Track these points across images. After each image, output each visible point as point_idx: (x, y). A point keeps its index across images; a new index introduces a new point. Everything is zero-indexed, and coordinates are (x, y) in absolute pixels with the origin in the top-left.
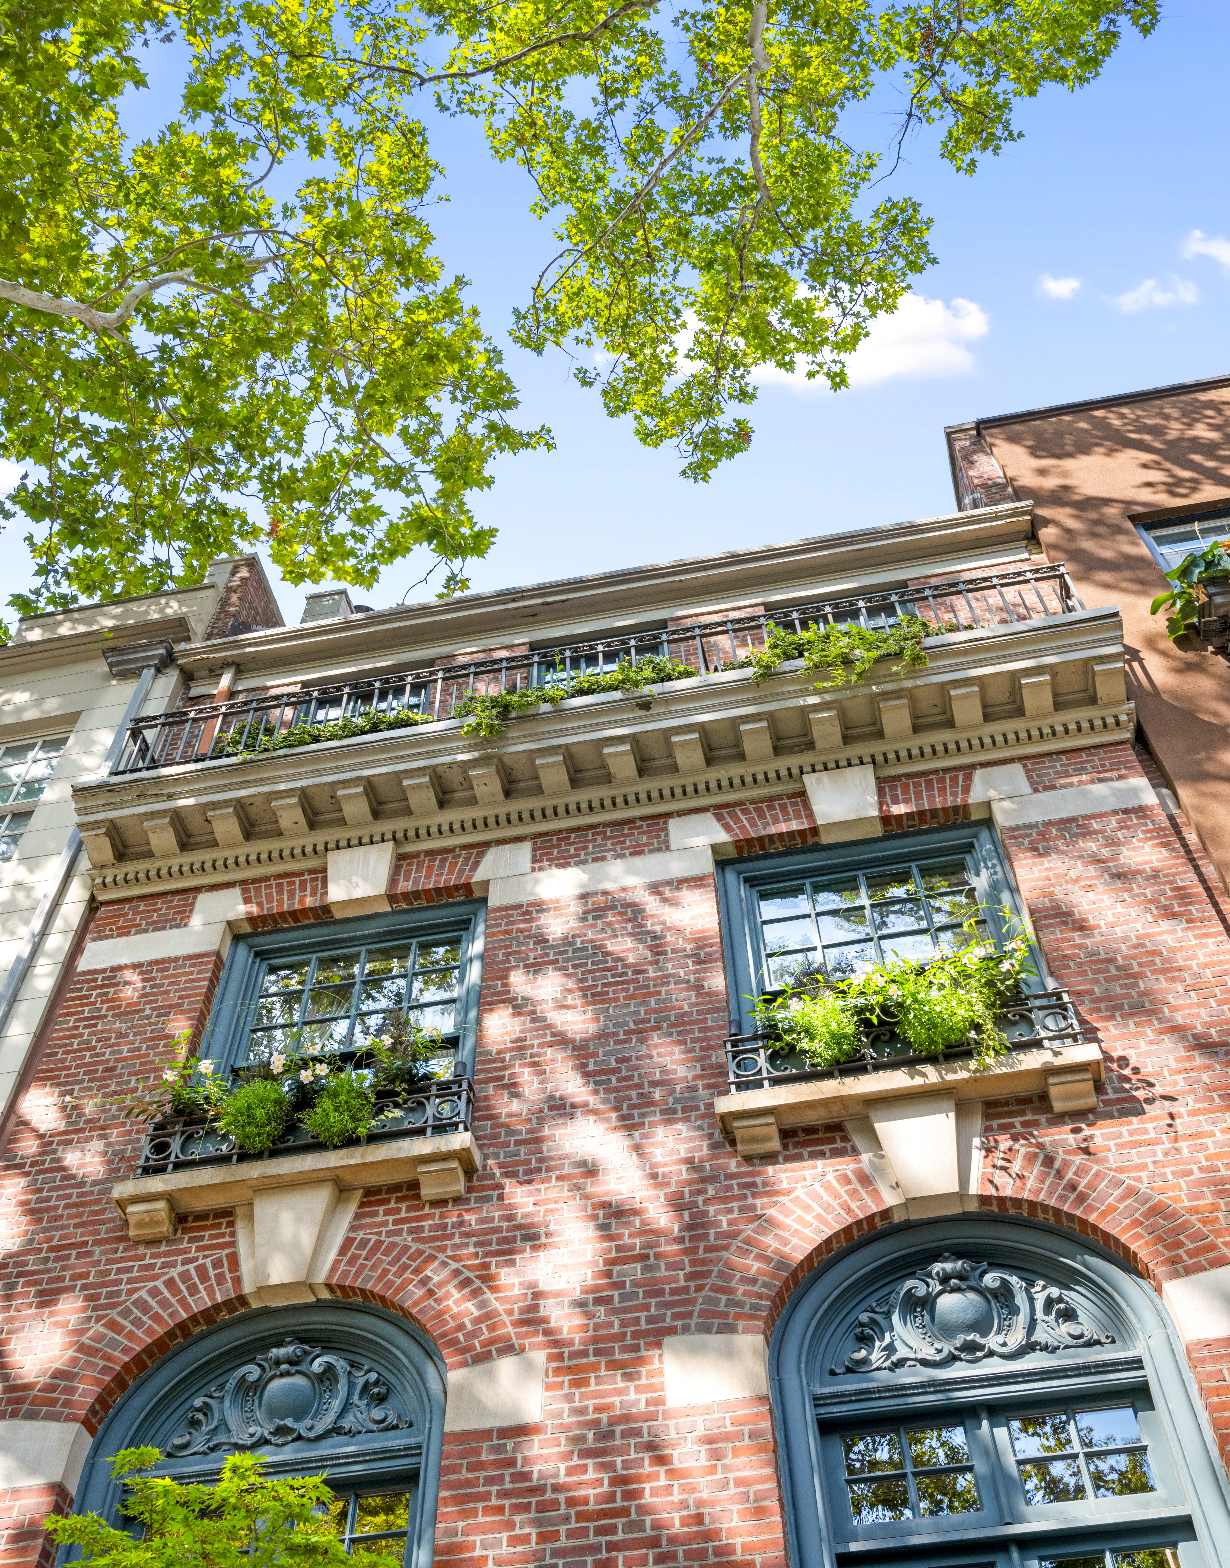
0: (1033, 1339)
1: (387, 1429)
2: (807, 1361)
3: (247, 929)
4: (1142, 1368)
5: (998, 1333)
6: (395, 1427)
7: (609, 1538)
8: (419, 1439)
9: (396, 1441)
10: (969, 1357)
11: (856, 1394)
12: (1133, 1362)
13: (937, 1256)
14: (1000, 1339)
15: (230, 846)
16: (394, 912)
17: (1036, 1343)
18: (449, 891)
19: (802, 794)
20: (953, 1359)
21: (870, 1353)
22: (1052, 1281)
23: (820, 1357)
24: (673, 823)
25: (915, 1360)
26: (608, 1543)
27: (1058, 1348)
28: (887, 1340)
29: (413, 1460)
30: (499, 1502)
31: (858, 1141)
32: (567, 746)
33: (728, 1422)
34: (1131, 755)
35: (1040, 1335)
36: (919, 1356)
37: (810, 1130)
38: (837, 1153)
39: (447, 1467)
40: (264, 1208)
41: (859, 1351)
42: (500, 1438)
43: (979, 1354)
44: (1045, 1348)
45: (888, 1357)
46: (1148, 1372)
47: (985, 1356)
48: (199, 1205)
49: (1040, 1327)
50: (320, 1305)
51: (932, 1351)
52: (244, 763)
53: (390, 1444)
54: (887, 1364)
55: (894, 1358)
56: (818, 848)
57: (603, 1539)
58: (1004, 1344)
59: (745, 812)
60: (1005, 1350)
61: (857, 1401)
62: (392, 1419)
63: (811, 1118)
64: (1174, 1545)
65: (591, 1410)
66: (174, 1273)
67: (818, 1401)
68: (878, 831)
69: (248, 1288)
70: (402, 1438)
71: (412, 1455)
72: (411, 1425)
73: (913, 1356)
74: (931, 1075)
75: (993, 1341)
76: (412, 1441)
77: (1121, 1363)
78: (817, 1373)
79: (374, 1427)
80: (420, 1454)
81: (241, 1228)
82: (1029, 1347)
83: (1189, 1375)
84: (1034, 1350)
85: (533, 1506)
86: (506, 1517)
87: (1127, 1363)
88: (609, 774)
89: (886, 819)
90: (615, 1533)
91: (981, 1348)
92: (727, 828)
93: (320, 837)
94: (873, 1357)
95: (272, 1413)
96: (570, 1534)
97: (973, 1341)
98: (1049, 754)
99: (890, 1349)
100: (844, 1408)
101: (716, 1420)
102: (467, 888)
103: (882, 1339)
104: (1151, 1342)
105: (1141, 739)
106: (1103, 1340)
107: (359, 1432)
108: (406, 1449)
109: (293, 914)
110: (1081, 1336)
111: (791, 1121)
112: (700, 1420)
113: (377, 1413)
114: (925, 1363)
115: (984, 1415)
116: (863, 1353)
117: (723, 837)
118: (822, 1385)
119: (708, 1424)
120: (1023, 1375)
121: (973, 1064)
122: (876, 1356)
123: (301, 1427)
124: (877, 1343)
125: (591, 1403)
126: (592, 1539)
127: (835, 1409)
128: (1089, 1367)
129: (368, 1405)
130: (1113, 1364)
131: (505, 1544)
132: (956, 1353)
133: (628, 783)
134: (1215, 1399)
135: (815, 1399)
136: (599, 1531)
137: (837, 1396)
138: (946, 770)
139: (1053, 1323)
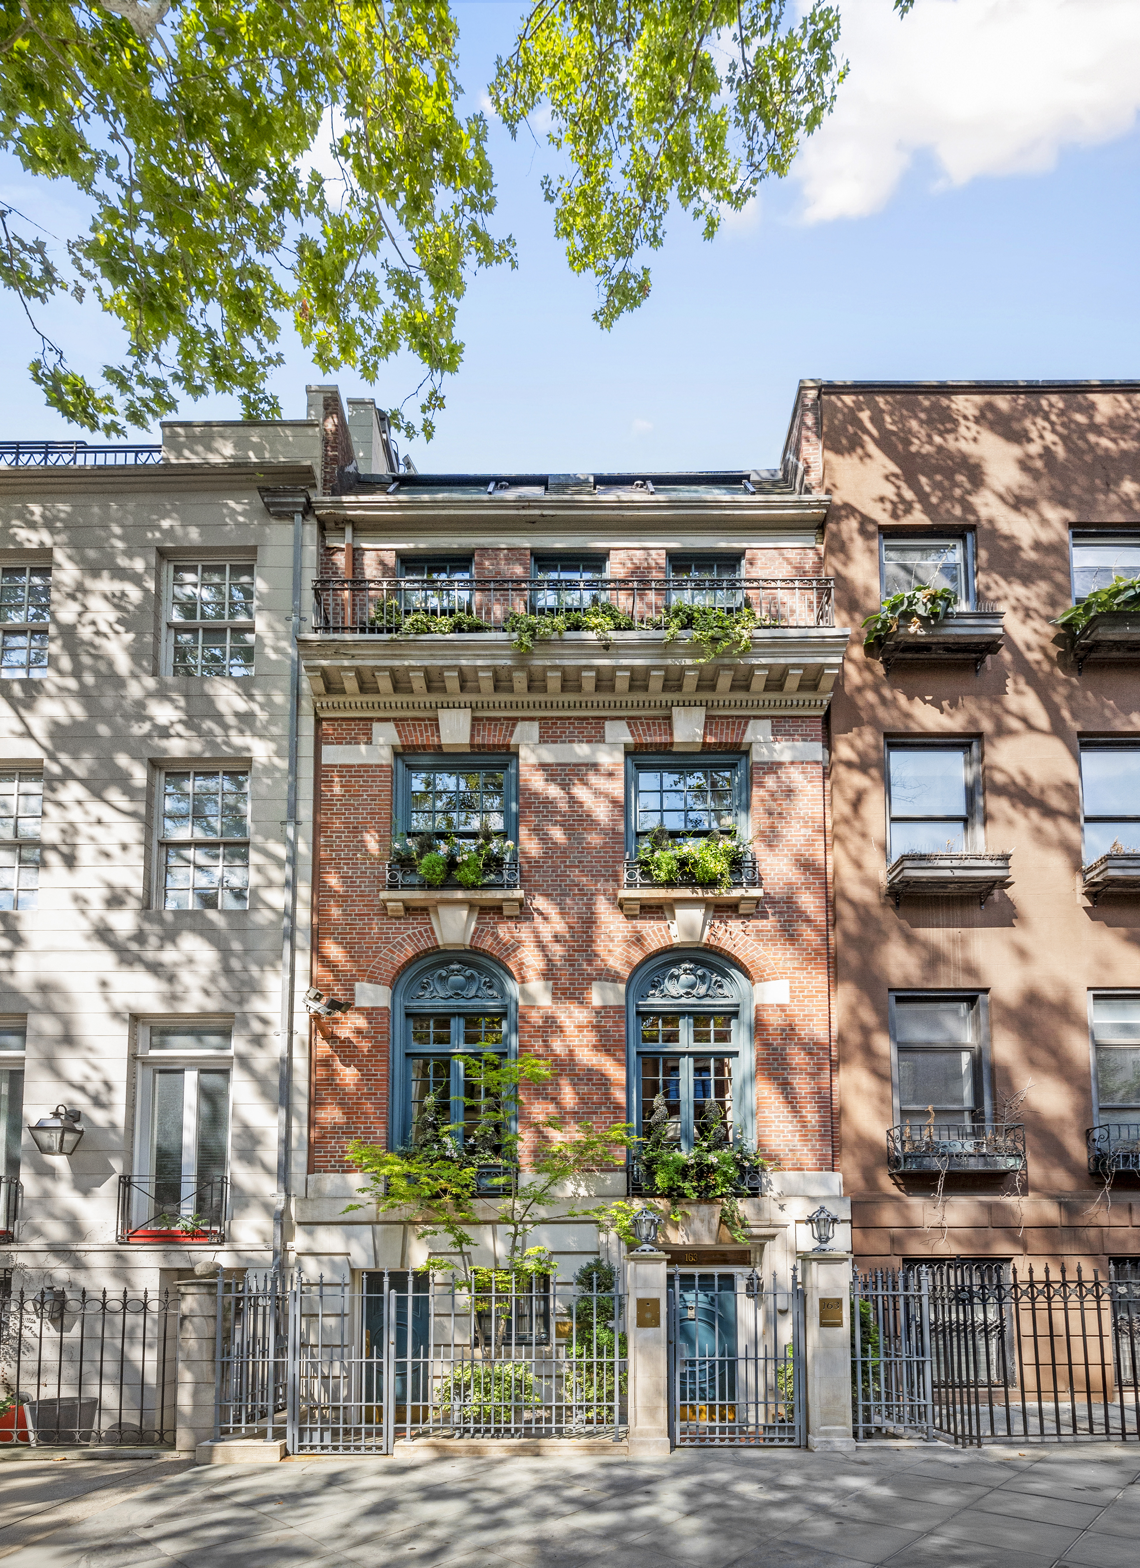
0: (708, 993)
1: (494, 999)
2: (636, 992)
3: (401, 750)
4: (739, 1007)
5: (698, 990)
6: (497, 998)
8: (506, 1003)
9: (498, 1002)
10: (686, 996)
11: (649, 1005)
12: (737, 1005)
13: (683, 961)
14: (698, 992)
15: (386, 694)
16: (472, 753)
17: (709, 995)
18: (499, 746)
19: (669, 718)
20: (681, 996)
21: (655, 992)
22: (719, 974)
23: (640, 990)
24: (608, 724)
25: (669, 995)
27: (715, 997)
28: (662, 987)
31: (667, 914)
32: (563, 667)
33: (612, 1012)
34: (819, 726)
35: (711, 992)
36: (671, 994)
37: (651, 907)
38: (660, 918)
40: (442, 910)
42: (538, 1009)
43: (690, 996)
44: (711, 997)
45: (661, 993)
46: (741, 1009)
47: (692, 997)
48: (413, 904)
49: (712, 989)
50: (466, 951)
51: (675, 993)
52: (392, 640)
53: (495, 1003)
54: (660, 996)
55: (663, 994)
56: (671, 753)
58: (698, 994)
59: (642, 724)
60: (698, 996)
61: (649, 1007)
62: (495, 994)
63: (652, 902)
66: (410, 932)
68: (698, 749)
69: (440, 943)
70: (500, 1001)
71: (504, 1008)
72: (502, 997)
74: (700, 893)
75: (695, 992)
76: (504, 1003)
77: (733, 1005)
78: (638, 996)
79: (489, 997)
80: (507, 1009)
81: (432, 916)
82: (705, 996)
84: (707, 997)
87: (735, 1004)
88: (580, 686)
89: (704, 744)
91: (691, 994)
92: (633, 735)
93: (434, 698)
95: (452, 988)
97: (689, 991)
98: (784, 717)
99: (662, 991)
100: (645, 1009)
102: (508, 746)
104: (745, 998)
105: (827, 719)
106: (729, 996)
108: (502, 1005)
109: (424, 746)
110: (723, 994)
111: (645, 902)
113: (490, 992)
114: (672, 997)
115: (687, 1015)
116: (653, 991)
117: (629, 739)
118: (639, 1001)
120: (702, 1005)
121: (717, 892)
122: (657, 993)
123: (464, 993)
124: (659, 988)
127: (642, 1009)
128: (722, 1005)
129: (487, 989)
130: (730, 1005)
132: (683, 995)
133: (589, 694)
135: (637, 1005)
137: (643, 1005)
138: (738, 717)
139: (716, 989)
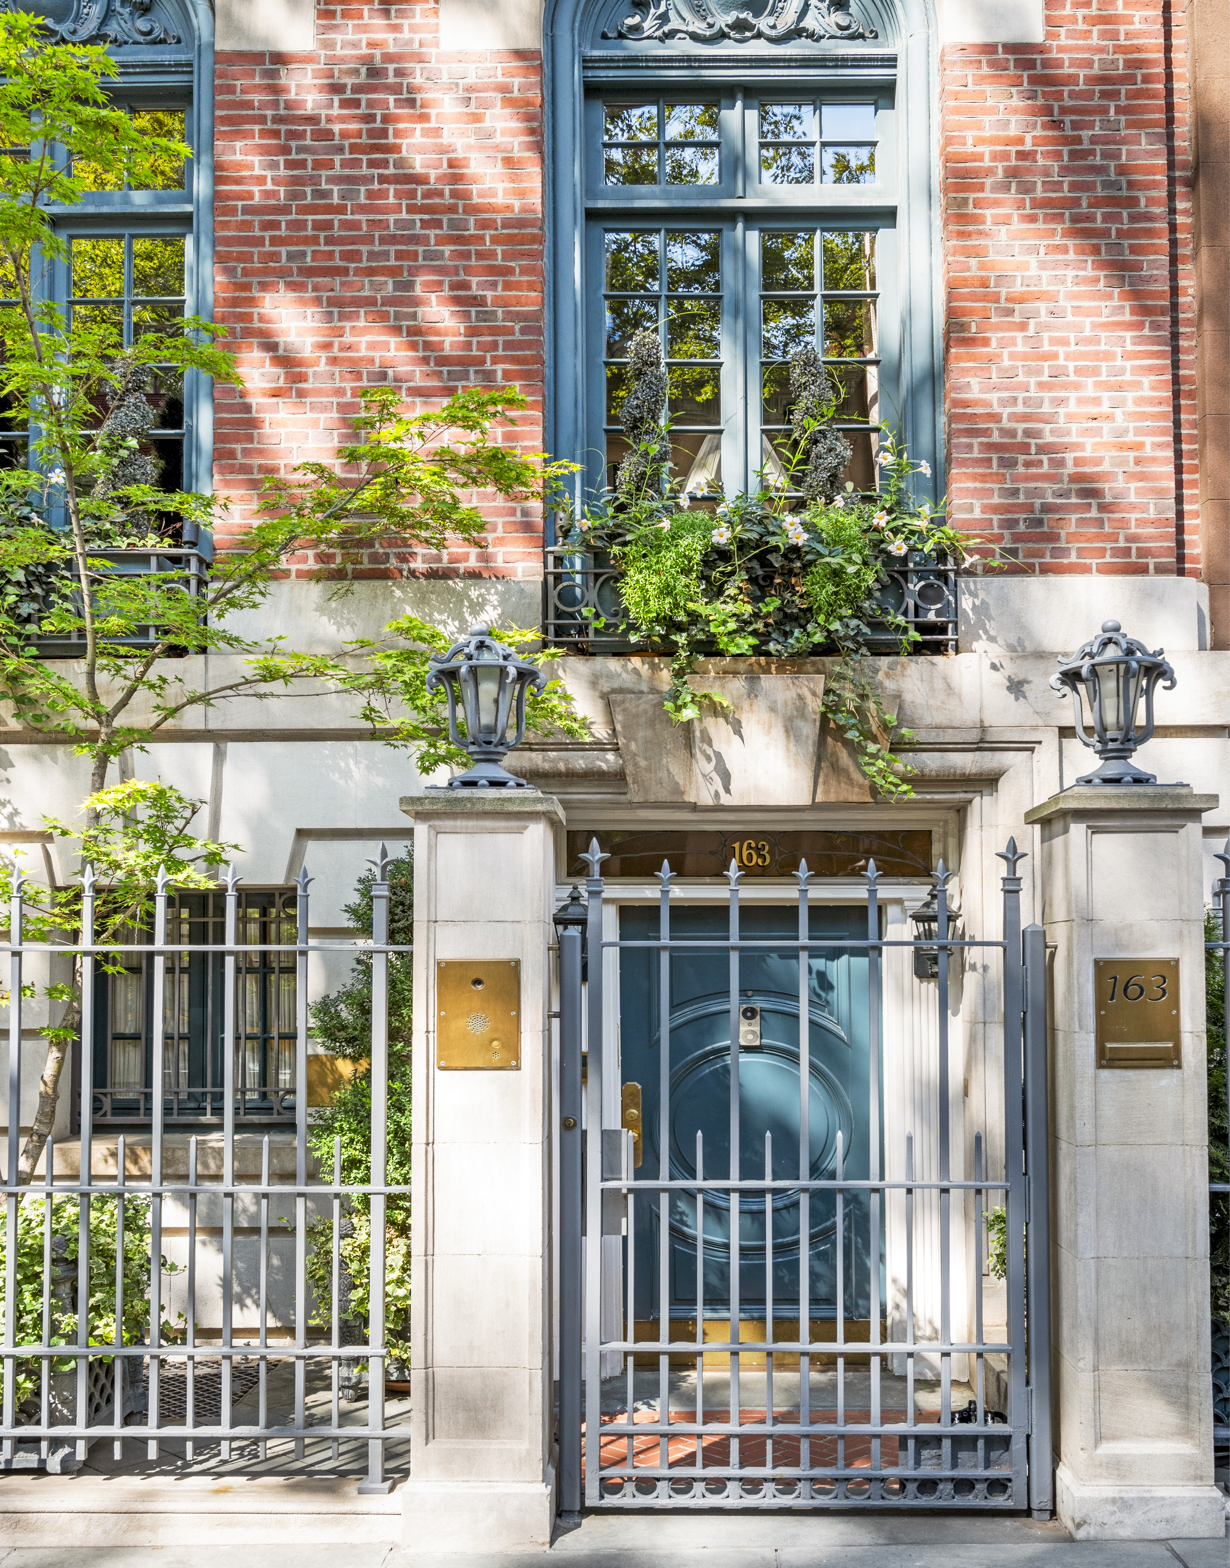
0: (801, 25)
1: (154, 42)
2: (582, 21)
4: (895, 67)
5: (771, 14)
6: (163, 42)
7: (380, 171)
8: (189, 57)
9: (166, 56)
10: (738, 36)
11: (624, 60)
12: (889, 60)
14: (771, 21)
17: (804, 30)
20: (722, 35)
21: (643, 20)
23: (594, 18)
25: (686, 32)
26: (380, 176)
27: (823, 37)
28: (662, 8)
29: (185, 78)
30: (275, 127)
33: (499, 72)
35: (810, 22)
36: (691, 29)
39: (221, 86)
41: (633, 16)
42: (273, 63)
43: (748, 34)
44: (811, 36)
45: (661, 26)
46: (900, 72)
47: (753, 37)
49: (812, 13)
51: (704, 25)
53: (159, 58)
54: (659, 33)
55: (666, 29)
57: (376, 172)
58: (774, 27)
60: (773, 33)
61: (624, 68)
62: (158, 33)
64: (876, 230)
65: (364, 44)
67: (587, 63)
70: (171, 53)
71: (183, 72)
72: (179, 41)
73: (684, 28)
75: (763, 23)
76: (182, 57)
77: (877, 60)
78: (589, 35)
79: (141, 39)
80: (191, 72)
82: (796, 33)
83: (935, 78)
84: (800, 36)
85: (309, 133)
86: (282, 141)
87: (882, 60)
90: (387, 167)
91: (751, 27)
94: (646, 25)
96: (344, 164)
97: (745, 20)
99: (664, 18)
100: (611, 73)
101: (488, 69)
103: (657, 7)
104: (911, 41)
106: (867, 34)
107: (126, 43)
108: (176, 65)
110: (848, 28)
112: (472, 67)
113: (142, 24)
114: (695, 37)
115: (740, 96)
116: (637, 19)
118: (593, 47)
119: (480, 73)
120: (784, 60)
122: (649, 25)
123: (63, 29)
124: (652, 11)
125: (364, 37)
126: (365, 171)
127: (602, 73)
128: (847, 60)
129: (131, 14)
130: (870, 60)
131: (282, 166)
132: (726, 30)
134: (952, 103)
135: (584, 61)
136: (372, 164)
137: (605, 61)
139: (824, 11)
